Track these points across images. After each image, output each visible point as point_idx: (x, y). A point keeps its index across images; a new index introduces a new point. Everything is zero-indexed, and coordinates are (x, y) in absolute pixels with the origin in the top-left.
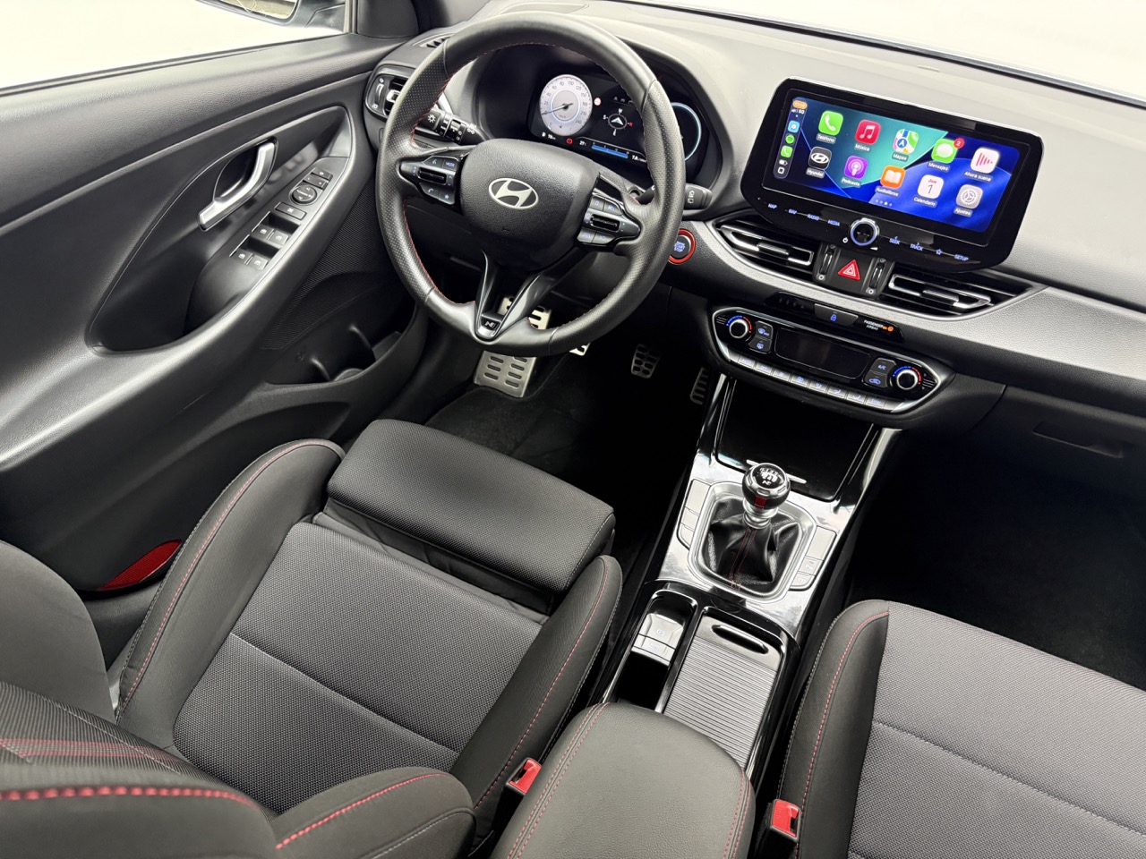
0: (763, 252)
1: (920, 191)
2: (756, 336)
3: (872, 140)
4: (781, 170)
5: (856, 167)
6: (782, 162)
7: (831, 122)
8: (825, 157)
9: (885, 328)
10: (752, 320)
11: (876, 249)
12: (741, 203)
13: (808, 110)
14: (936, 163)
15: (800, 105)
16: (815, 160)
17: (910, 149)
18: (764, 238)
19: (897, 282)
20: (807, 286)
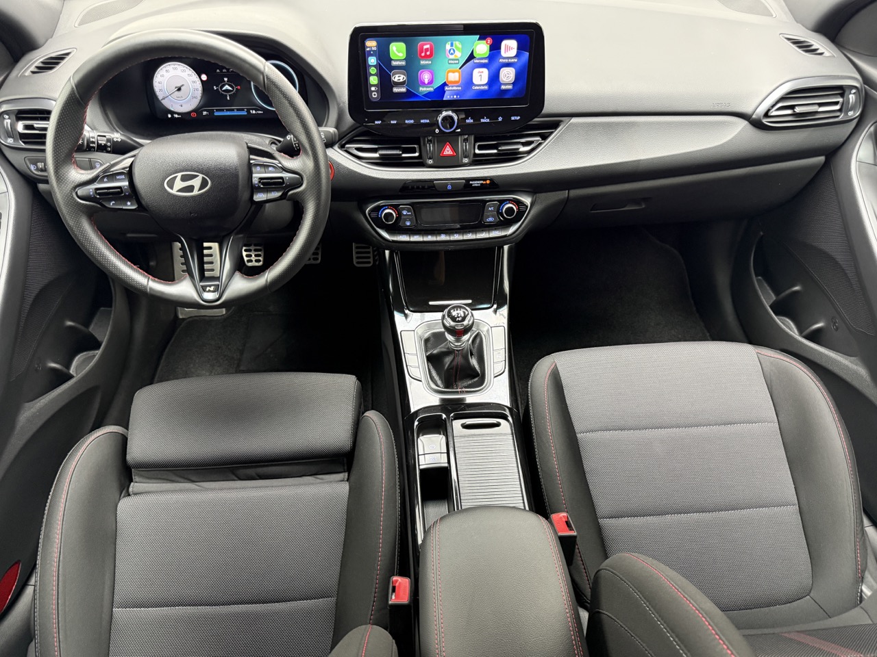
0: (383, 157)
1: (476, 80)
2: (403, 217)
3: (431, 55)
4: (375, 95)
5: (426, 77)
6: (373, 89)
7: (398, 50)
8: (403, 76)
9: (484, 182)
10: (395, 207)
11: (459, 130)
12: (352, 126)
13: (378, 46)
14: (478, 59)
15: (371, 44)
16: (396, 80)
17: (458, 54)
18: (380, 146)
19: (480, 148)
20: (424, 171)
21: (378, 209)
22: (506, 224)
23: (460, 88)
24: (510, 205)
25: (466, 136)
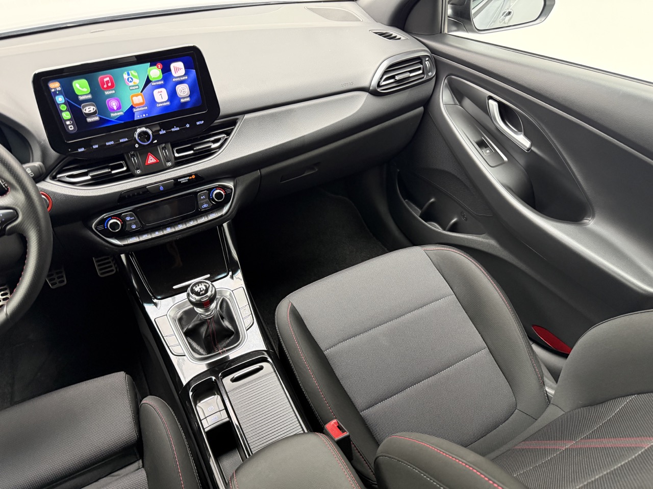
1: (157, 100)
3: (112, 86)
4: (71, 128)
5: (114, 104)
6: (68, 123)
7: (81, 87)
8: (92, 107)
9: (191, 178)
11: (156, 141)
14: (155, 82)
15: (55, 86)
16: (87, 112)
19: (178, 152)
20: (135, 181)
21: (103, 221)
22: (219, 206)
23: (146, 108)
24: (218, 191)
25: (164, 145)
